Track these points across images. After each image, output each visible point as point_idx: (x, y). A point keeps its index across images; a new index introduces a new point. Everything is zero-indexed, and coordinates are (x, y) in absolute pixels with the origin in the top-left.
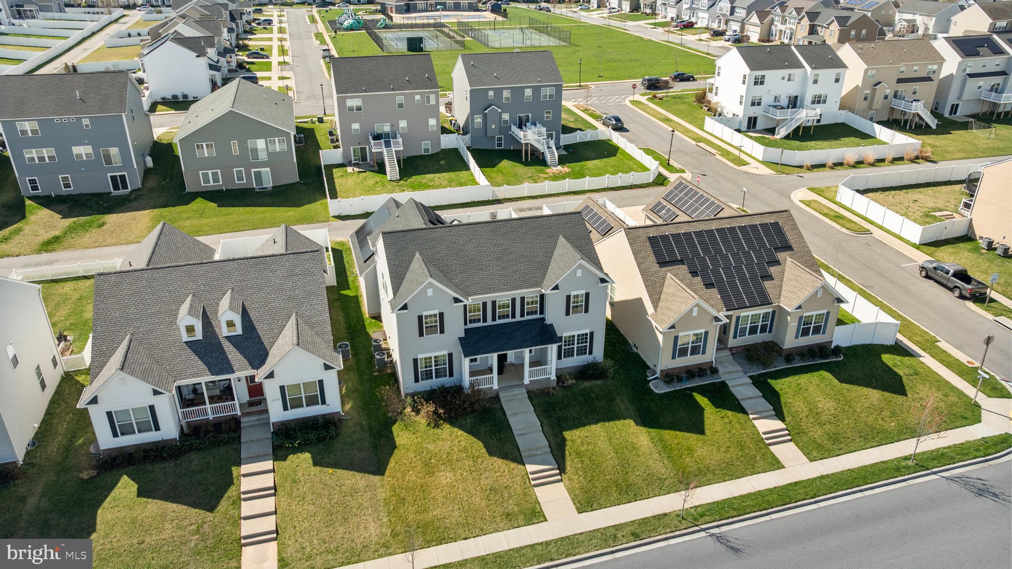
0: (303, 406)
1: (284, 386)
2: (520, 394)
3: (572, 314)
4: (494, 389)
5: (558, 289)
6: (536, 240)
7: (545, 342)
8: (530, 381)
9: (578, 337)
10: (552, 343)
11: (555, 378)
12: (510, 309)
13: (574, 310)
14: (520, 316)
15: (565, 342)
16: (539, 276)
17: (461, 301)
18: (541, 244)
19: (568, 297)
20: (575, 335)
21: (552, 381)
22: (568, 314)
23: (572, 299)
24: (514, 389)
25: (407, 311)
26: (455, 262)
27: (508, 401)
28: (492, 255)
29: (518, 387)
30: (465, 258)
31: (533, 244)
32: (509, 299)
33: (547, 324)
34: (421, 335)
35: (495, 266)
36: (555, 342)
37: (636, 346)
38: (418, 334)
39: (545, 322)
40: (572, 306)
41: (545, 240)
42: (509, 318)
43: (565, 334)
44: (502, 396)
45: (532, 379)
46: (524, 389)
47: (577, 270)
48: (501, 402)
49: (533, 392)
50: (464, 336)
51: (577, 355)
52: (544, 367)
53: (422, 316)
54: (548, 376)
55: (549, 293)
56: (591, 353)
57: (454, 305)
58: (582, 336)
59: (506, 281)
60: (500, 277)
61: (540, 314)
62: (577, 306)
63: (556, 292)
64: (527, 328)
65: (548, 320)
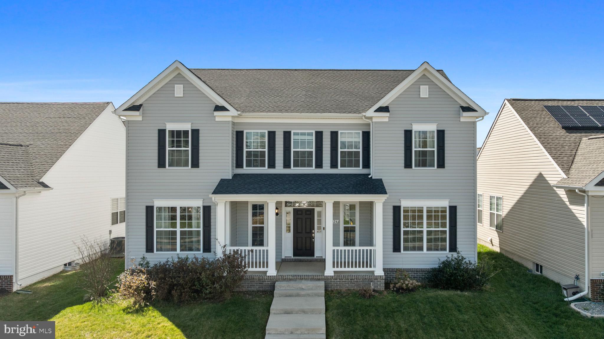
2: (312, 289)
3: (415, 166)
4: (268, 275)
5: (388, 111)
6: (371, 83)
7: (360, 193)
8: (335, 272)
9: (428, 211)
10: (373, 194)
11: (382, 273)
12: (314, 150)
13: (419, 160)
14: (329, 165)
15: (406, 217)
16: (364, 106)
17: (227, 110)
18: (378, 86)
19: (408, 134)
20: (423, 207)
21: (377, 278)
22: (408, 165)
23: (415, 138)
24: (303, 281)
25: (140, 119)
26: (247, 89)
27: (287, 296)
28: (301, 88)
29: (313, 279)
30: (262, 88)
31: (365, 85)
32: (312, 133)
33: (373, 178)
34: (161, 164)
35: (300, 95)
36: (378, 193)
37: (539, 267)
38: (157, 161)
39: (370, 177)
40: (415, 151)
41: (384, 84)
42: (312, 166)
43: (405, 204)
44: (280, 288)
45: (339, 269)
46: (322, 284)
47: (421, 87)
48: (273, 297)
49: (339, 292)
50: (231, 178)
51: (429, 249)
52: (362, 248)
53: (164, 130)
54: (369, 269)
55: (374, 120)
56: (453, 248)
57: (217, 119)
58: (435, 211)
59: (311, 106)
60: (302, 103)
61: (363, 167)
62: (424, 153)
63: (386, 120)
64: (338, 180)
65: (375, 173)
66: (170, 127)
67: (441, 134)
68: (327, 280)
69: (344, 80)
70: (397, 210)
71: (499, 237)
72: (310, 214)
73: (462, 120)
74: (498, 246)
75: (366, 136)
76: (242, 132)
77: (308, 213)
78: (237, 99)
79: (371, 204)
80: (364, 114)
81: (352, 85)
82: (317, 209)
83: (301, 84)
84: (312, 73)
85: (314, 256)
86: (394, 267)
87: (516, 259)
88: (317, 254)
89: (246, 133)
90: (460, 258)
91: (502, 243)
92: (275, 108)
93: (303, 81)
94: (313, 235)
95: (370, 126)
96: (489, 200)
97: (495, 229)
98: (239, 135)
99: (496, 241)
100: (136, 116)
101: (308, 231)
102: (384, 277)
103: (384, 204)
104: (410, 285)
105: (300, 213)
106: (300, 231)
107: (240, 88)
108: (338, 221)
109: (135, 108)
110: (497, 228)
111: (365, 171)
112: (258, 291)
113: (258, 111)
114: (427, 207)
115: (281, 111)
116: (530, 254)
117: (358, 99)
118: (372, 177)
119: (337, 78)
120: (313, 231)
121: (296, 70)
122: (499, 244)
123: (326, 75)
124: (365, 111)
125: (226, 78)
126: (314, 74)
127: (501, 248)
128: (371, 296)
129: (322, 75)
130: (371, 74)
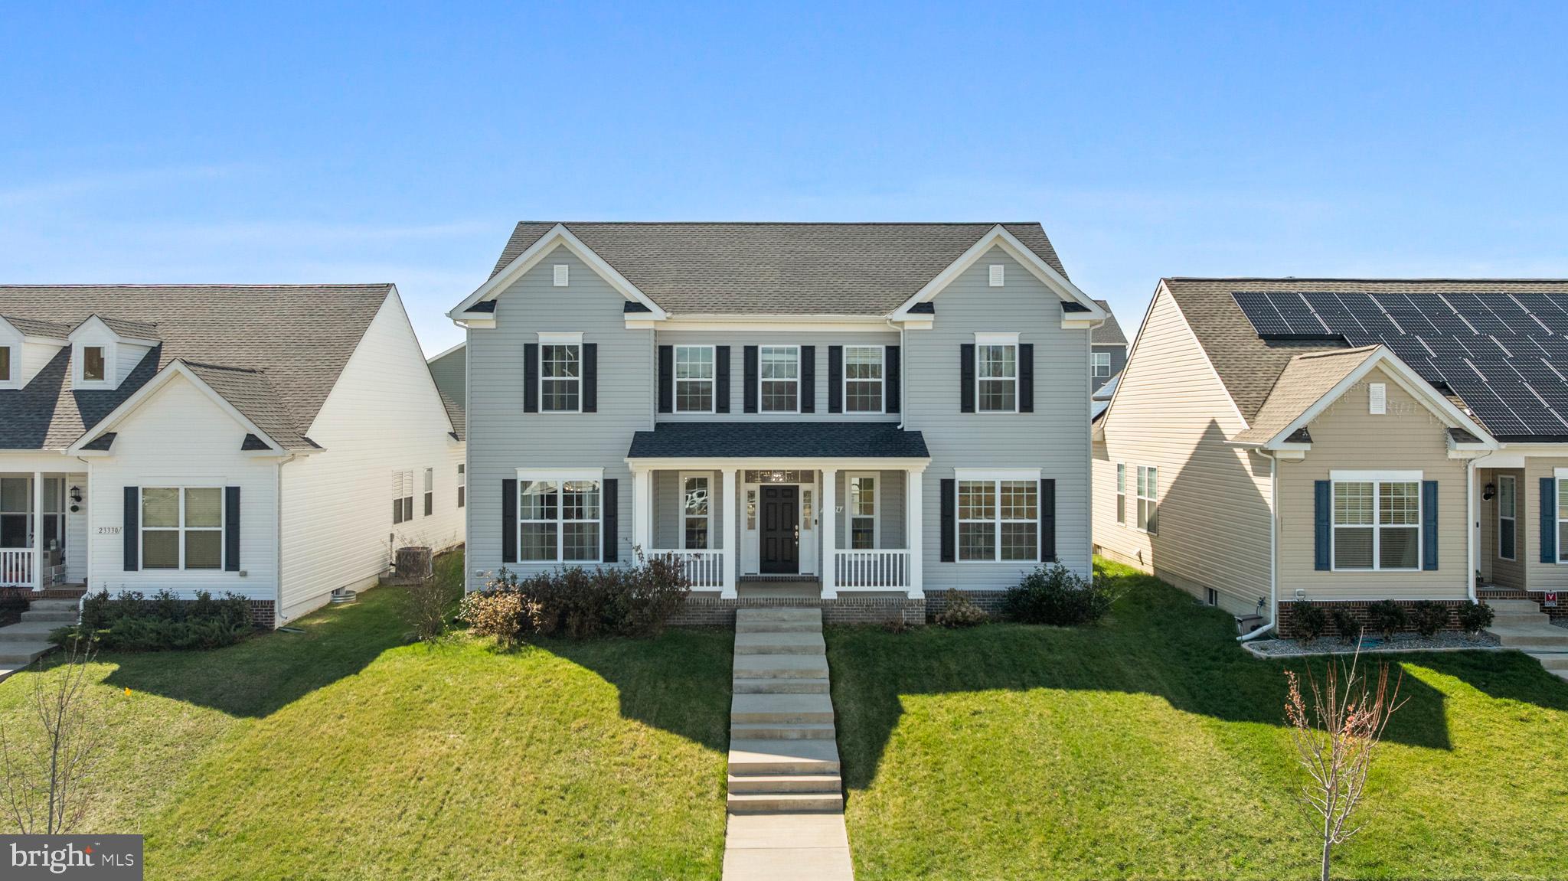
0: (176, 567)
1: (136, 489)
2: (800, 620)
3: (981, 408)
4: (722, 597)
5: (933, 312)
6: (902, 251)
7: (883, 454)
8: (839, 594)
9: (1003, 490)
10: (904, 456)
11: (923, 596)
12: (798, 380)
13: (988, 397)
14: (827, 406)
15: (964, 501)
16: (889, 299)
17: (645, 309)
18: (914, 258)
19: (967, 351)
20: (994, 482)
21: (911, 603)
22: (967, 406)
23: (980, 359)
24: (784, 609)
25: (492, 325)
26: (671, 266)
27: (757, 631)
28: (772, 264)
29: (800, 605)
30: (699, 264)
31: (891, 256)
32: (796, 349)
33: (905, 430)
34: (530, 406)
35: (772, 279)
36: (913, 456)
37: (1212, 593)
38: (522, 400)
39: (899, 427)
40: (981, 382)
41: (927, 254)
42: (795, 409)
43: (963, 475)
44: (745, 618)
45: (847, 589)
46: (818, 612)
47: (991, 267)
48: (735, 632)
49: (847, 627)
50: (653, 430)
51: (1006, 555)
52: (885, 552)
53: (536, 346)
54: (898, 588)
55: (906, 327)
56: (1049, 555)
57: (628, 326)
58: (1017, 490)
59: (792, 300)
60: (776, 294)
61: (888, 411)
62: (997, 385)
63: (929, 326)
64: (842, 433)
65: (908, 419)
66: (545, 339)
67: (1027, 351)
68: (825, 605)
69: (850, 245)
70: (947, 486)
71: (1152, 546)
72: (791, 496)
73: (1065, 326)
74: (1151, 563)
75: (893, 354)
76: (670, 348)
77: (786, 493)
78: (657, 286)
79: (901, 476)
80: (889, 316)
81: (865, 256)
82: (803, 487)
83: (770, 256)
84: (788, 230)
85: (797, 572)
86: (942, 589)
87: (1179, 584)
88: (805, 567)
89: (678, 349)
90: (1060, 570)
91: (1158, 557)
92: (729, 304)
93: (773, 249)
94: (796, 533)
95: (900, 336)
96: (1136, 475)
97: (1145, 531)
98: (665, 354)
99: (1148, 556)
100: (486, 320)
101: (787, 526)
102: (924, 602)
103: (925, 475)
104: (968, 613)
105: (772, 493)
106: (771, 526)
107: (657, 264)
108: (841, 508)
109: (485, 306)
110: (1149, 530)
111: (891, 418)
112: (707, 625)
113: (699, 311)
114: (1002, 482)
115: (739, 310)
116: (1200, 572)
117: (877, 286)
118: (903, 428)
119: (837, 243)
120: (796, 527)
121: (757, 224)
122: (1153, 560)
123: (815, 234)
124: (888, 309)
125: (628, 242)
126: (793, 232)
127: (1156, 568)
128: (901, 630)
129: (808, 234)
130: (900, 232)
